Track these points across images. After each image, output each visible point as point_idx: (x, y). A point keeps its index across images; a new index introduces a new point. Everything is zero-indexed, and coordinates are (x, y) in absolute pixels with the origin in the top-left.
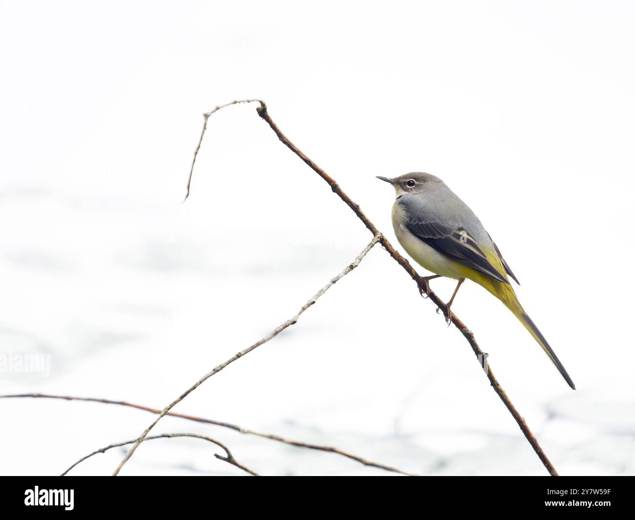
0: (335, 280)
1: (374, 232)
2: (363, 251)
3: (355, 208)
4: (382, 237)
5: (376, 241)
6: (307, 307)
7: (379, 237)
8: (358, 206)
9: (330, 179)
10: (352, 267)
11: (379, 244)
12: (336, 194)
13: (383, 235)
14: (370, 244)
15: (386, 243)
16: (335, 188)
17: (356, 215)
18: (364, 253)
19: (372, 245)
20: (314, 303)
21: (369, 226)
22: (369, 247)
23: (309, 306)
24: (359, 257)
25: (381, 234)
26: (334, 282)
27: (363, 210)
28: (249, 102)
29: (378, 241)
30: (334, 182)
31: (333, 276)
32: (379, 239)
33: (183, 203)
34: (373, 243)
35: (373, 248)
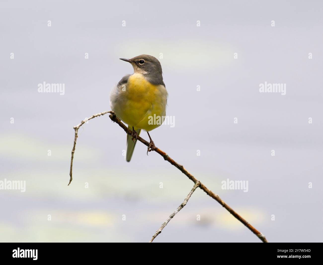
0: (172, 216)
1: (194, 181)
2: (189, 195)
3: (181, 168)
4: (200, 184)
5: (196, 187)
6: (156, 236)
7: (198, 184)
8: (182, 167)
9: (162, 152)
10: (182, 206)
11: (199, 188)
12: (167, 161)
13: (201, 182)
14: (193, 189)
15: (203, 187)
16: (166, 158)
17: (182, 172)
18: (189, 196)
19: (194, 190)
20: (160, 232)
21: (191, 178)
22: (192, 191)
23: (158, 235)
24: (186, 199)
25: (199, 182)
26: (172, 217)
27: (185, 168)
28: (102, 115)
29: (197, 187)
30: (165, 154)
31: (171, 214)
32: (198, 185)
34: (194, 188)
35: (195, 191)
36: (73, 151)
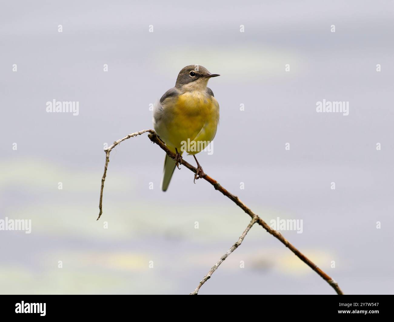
0: (224, 257)
1: (252, 215)
2: (244, 232)
3: (235, 200)
4: (258, 219)
5: (253, 222)
6: (204, 282)
7: (255, 219)
8: (236, 198)
9: (212, 180)
10: (236, 246)
11: (257, 224)
12: (218, 191)
13: (259, 216)
14: (249, 225)
15: (262, 222)
16: (217, 187)
17: (236, 204)
18: (245, 233)
19: (250, 226)
20: (209, 277)
21: (247, 211)
22: (249, 228)
23: (206, 281)
24: (241, 237)
25: (257, 216)
26: (224, 259)
27: (240, 200)
28: (140, 134)
29: (255, 222)
30: (216, 182)
31: (222, 255)
32: (256, 221)
33: (98, 219)
34: (251, 224)
35: (252, 228)
36: (103, 179)
